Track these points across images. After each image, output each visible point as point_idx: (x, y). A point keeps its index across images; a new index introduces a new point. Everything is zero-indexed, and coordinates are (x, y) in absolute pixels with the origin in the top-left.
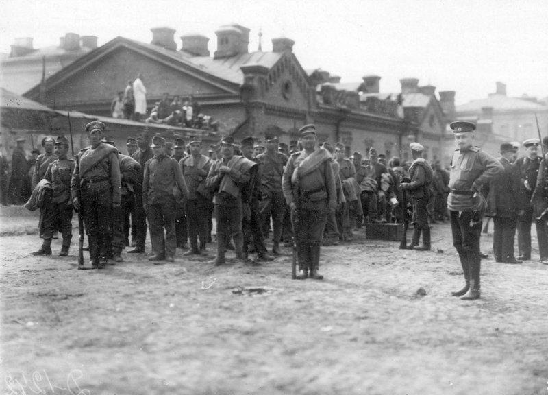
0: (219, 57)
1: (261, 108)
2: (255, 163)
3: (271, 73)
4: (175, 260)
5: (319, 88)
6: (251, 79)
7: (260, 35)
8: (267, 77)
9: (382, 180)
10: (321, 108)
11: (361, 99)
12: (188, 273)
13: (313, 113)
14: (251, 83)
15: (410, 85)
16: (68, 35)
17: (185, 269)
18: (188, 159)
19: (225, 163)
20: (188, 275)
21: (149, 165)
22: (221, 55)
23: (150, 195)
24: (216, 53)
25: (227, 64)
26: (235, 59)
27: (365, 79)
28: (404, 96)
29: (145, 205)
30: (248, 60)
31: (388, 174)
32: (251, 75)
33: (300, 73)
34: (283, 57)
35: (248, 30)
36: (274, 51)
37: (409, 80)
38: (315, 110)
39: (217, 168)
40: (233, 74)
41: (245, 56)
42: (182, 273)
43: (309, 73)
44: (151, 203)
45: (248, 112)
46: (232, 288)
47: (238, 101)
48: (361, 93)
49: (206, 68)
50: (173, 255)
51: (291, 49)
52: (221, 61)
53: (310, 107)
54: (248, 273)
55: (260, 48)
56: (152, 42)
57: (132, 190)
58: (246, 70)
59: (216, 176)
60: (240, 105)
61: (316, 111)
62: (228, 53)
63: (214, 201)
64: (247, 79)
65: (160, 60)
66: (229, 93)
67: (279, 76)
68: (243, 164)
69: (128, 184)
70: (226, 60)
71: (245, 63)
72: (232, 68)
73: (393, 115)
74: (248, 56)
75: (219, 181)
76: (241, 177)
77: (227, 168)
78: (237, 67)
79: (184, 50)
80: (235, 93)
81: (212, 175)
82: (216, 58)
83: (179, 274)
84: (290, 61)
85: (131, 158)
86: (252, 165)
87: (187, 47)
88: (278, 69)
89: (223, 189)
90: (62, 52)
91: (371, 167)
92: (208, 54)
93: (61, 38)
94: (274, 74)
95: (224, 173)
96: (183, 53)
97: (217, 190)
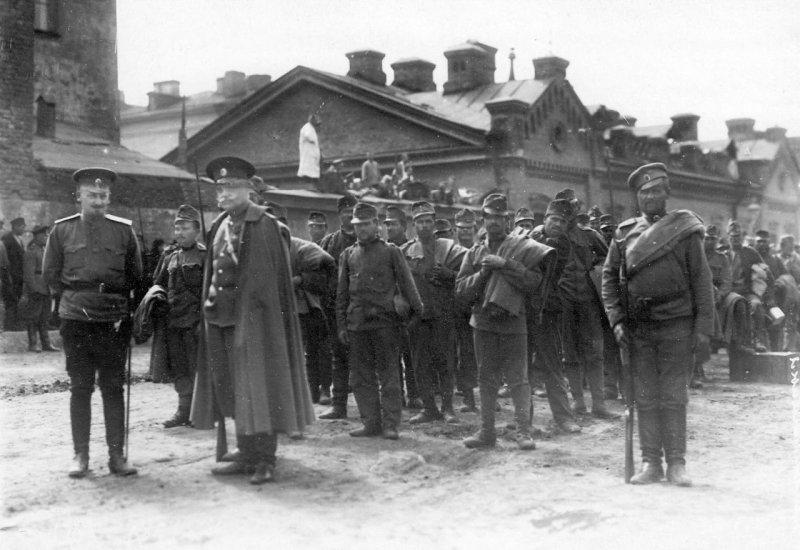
0: (451, 90)
1: (518, 166)
2: (551, 248)
3: (534, 111)
4: (401, 434)
5: (607, 136)
6: (502, 121)
7: (512, 57)
8: (528, 119)
9: (754, 277)
10: (612, 164)
11: (673, 151)
12: (427, 466)
13: (599, 172)
14: (502, 128)
15: (741, 128)
16: (228, 74)
17: (421, 458)
18: (413, 246)
19: (492, 248)
20: (428, 469)
21: (347, 256)
22: (454, 88)
23: (352, 312)
24: (445, 85)
25: (464, 101)
26: (476, 93)
27: (674, 119)
28: (737, 144)
29: (341, 333)
30: (497, 93)
31: (764, 266)
32: (502, 116)
33: (578, 110)
34: (550, 85)
35: (494, 51)
36: (538, 77)
37: (739, 120)
38: (602, 168)
39: (477, 258)
40: (475, 115)
41: (491, 90)
42: (416, 466)
43: (592, 111)
44: (353, 328)
45: (498, 174)
46: (527, 511)
47: (483, 157)
48: (670, 141)
49: (432, 108)
50: (395, 425)
51: (564, 74)
52: (455, 98)
53: (594, 165)
54: (548, 466)
55: (512, 78)
56: (349, 74)
57: (318, 305)
58: (493, 109)
59: (477, 274)
60: (486, 162)
61: (605, 169)
62: (465, 85)
63: (472, 322)
64: (495, 123)
65: (361, 99)
66: (470, 144)
67: (546, 117)
68: (529, 250)
69: (308, 294)
70: (463, 96)
71: (492, 98)
72: (472, 106)
73: (723, 173)
74: (496, 88)
75: (482, 284)
76: (525, 275)
77: (497, 258)
78: (479, 105)
79: (397, 83)
80: (477, 144)
81: (467, 273)
82: (447, 93)
83: (411, 469)
84: (562, 93)
85: (315, 245)
86: (546, 252)
87: (402, 78)
88: (544, 105)
89: (492, 300)
90: (220, 100)
91: (733, 253)
92: (433, 88)
93: (219, 80)
94: (538, 112)
95: (492, 269)
96: (395, 88)
97: (479, 300)
